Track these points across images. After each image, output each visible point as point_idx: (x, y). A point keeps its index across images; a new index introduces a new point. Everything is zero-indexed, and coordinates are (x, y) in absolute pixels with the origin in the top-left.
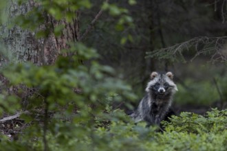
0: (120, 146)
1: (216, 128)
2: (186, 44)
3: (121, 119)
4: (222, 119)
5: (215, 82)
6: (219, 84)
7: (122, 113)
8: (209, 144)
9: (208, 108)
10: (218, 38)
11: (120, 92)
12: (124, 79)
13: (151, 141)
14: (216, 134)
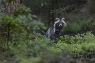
0: (39, 48)
1: (78, 42)
2: (67, 8)
3: (39, 37)
4: (81, 38)
5: (79, 23)
6: (80, 24)
7: (40, 35)
8: (76, 48)
9: (75, 33)
10: (81, 5)
11: (39, 26)
12: (41, 21)
13: (52, 46)
14: (78, 44)
